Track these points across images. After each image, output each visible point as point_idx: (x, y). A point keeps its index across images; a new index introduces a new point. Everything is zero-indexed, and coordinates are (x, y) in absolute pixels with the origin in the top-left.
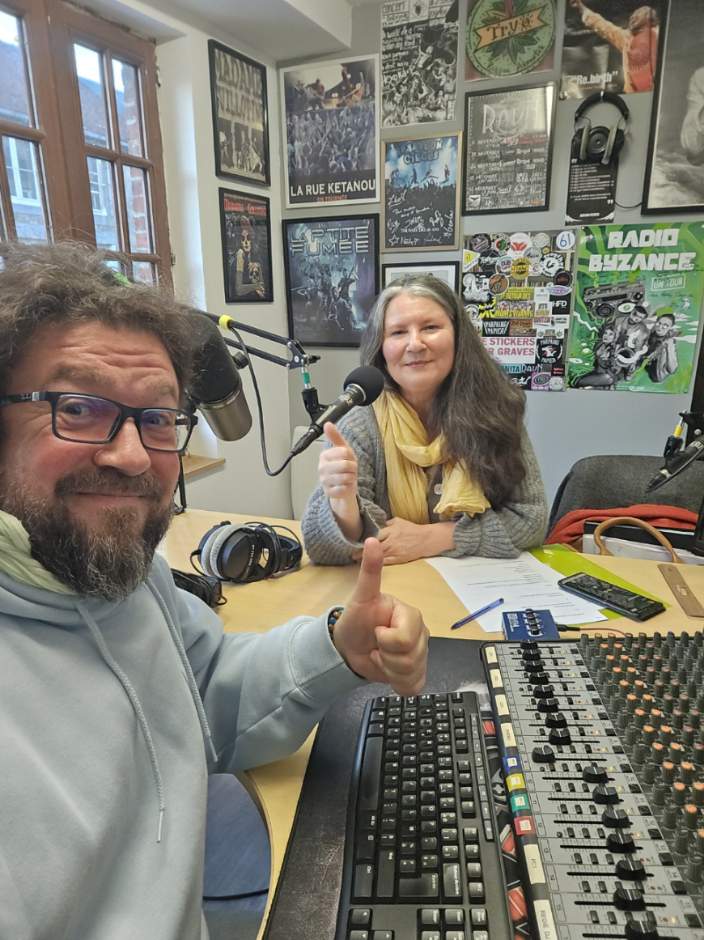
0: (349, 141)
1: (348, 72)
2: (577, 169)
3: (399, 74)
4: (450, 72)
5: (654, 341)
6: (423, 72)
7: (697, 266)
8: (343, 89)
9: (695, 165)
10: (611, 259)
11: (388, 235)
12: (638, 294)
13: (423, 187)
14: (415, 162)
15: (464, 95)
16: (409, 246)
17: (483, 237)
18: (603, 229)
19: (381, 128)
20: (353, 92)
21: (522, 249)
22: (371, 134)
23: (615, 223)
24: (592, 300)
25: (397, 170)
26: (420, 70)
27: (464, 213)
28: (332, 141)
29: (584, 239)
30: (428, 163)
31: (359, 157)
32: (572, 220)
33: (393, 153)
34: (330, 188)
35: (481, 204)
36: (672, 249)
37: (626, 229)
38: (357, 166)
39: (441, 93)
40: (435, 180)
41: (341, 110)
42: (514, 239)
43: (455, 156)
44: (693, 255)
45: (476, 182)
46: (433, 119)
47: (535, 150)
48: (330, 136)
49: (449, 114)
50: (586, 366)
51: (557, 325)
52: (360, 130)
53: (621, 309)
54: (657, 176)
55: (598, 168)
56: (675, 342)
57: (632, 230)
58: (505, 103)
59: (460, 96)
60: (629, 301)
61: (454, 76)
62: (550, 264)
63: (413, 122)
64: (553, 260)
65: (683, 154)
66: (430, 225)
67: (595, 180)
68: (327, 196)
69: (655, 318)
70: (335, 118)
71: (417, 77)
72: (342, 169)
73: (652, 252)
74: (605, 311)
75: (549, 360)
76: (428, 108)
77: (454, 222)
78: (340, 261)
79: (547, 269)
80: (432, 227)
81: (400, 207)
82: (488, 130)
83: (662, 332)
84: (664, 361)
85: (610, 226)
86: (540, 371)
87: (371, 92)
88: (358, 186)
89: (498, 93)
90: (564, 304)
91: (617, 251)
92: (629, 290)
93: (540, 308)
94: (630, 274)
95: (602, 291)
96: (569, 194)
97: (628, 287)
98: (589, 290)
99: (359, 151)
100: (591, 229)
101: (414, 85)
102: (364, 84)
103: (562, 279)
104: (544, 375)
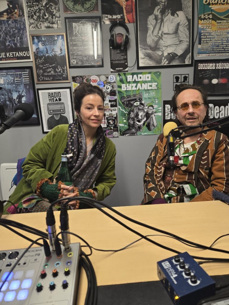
0: (15, 34)
1: (11, 4)
2: (113, 51)
3: (35, 7)
4: (57, 9)
5: (148, 115)
6: (46, 7)
7: (158, 87)
8: (9, 11)
9: (152, 51)
10: (129, 85)
11: (38, 76)
12: (140, 98)
13: (51, 56)
14: (46, 45)
15: (64, 18)
16: (49, 81)
17: (80, 77)
18: (125, 74)
19: (29, 30)
20: (14, 13)
21: (96, 82)
22: (25, 32)
23: (129, 72)
24: (124, 101)
25: (39, 48)
26: (44, 7)
27: (70, 67)
28: (6, 34)
29: (118, 78)
30: (52, 46)
31: (20, 42)
32: (113, 71)
33: (36, 40)
34: (8, 55)
35: (77, 63)
36: (149, 82)
37: (133, 74)
38: (20, 45)
39: (54, 17)
40: (56, 53)
41: (10, 20)
42: (92, 78)
43: (63, 43)
44: (156, 84)
45: (73, 54)
46: (52, 28)
48: (5, 31)
49: (59, 25)
50: (126, 127)
51: (113, 111)
52: (19, 30)
53: (135, 104)
54: (141, 55)
55: (120, 51)
56: (155, 116)
57: (134, 75)
58: (81, 23)
59: (62, 18)
60: (137, 101)
61: (59, 10)
62: (107, 88)
63: (43, 28)
64: (108, 86)
65: (149, 47)
66: (56, 72)
67: (120, 55)
68: (7, 58)
69: (147, 107)
70: (6, 24)
71: (43, 9)
72: (12, 46)
73: (143, 83)
74: (129, 105)
75: (112, 125)
76: (49, 22)
77: (67, 71)
78: (16, 87)
79: (106, 90)
80: (57, 73)
81: (43, 64)
82: (76, 34)
83: (150, 112)
84: (152, 123)
85: (127, 73)
86: (109, 130)
87: (22, 14)
88: (21, 54)
89: (78, 19)
90: (114, 103)
91: (131, 83)
92: (137, 97)
93: (106, 105)
94: (137, 91)
95: (127, 98)
96: (111, 61)
97: (136, 96)
98: (123, 98)
99: (20, 39)
100: (121, 74)
101: (42, 12)
102: (19, 10)
103: (112, 94)
104: (111, 131)
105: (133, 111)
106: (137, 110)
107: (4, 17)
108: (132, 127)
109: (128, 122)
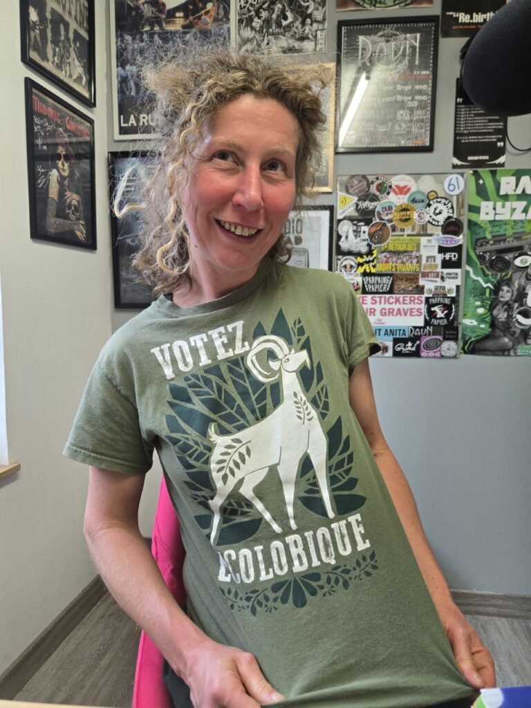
2: (463, 110)
8: (190, 8)
10: (503, 206)
15: (336, 23)
18: (494, 173)
21: (406, 193)
23: (507, 167)
24: (484, 252)
29: (473, 185)
32: (459, 163)
35: (358, 141)
37: (519, 174)
39: (308, 21)
41: (188, 33)
42: (396, 181)
46: (300, 50)
47: (417, 87)
49: (319, 44)
50: (482, 329)
53: (518, 262)
57: (524, 175)
58: (381, 36)
59: (330, 25)
60: (526, 254)
61: (323, 3)
62: (437, 211)
64: (441, 207)
67: (481, 121)
70: (179, 41)
74: (500, 265)
75: (441, 321)
76: (293, 36)
77: (326, 160)
79: (434, 217)
82: (364, 63)
85: (500, 170)
86: (429, 335)
87: (225, 14)
89: (375, 24)
90: (455, 256)
91: (510, 198)
92: (524, 242)
93: (427, 261)
94: (526, 224)
95: (495, 242)
96: (456, 135)
97: (524, 237)
98: (481, 241)
100: (482, 174)
101: (276, 9)
102: (216, 4)
103: (452, 228)
104: (435, 339)
105: (509, 282)
106: (523, 281)
107: (176, 24)
108: (504, 331)
109: (491, 315)
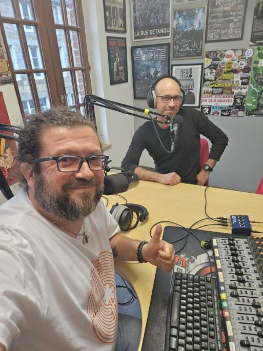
0: (159, 11)
11: (174, 52)
13: (189, 31)
14: (186, 19)
16: (183, 57)
17: (214, 52)
19: (172, 4)
21: (230, 57)
24: (258, 79)
25: (179, 23)
30: (192, 19)
31: (163, 18)
32: (252, 44)
38: (162, 22)
40: (195, 27)
42: (227, 53)
43: (204, 16)
45: (212, 27)
47: (238, 13)
48: (151, 9)
50: (254, 107)
51: (243, 90)
52: (163, 6)
62: (242, 64)
64: (243, 62)
68: (149, 36)
72: (155, 23)
75: (239, 104)
77: (202, 46)
79: (240, 66)
80: (192, 48)
86: (234, 109)
88: (162, 31)
90: (246, 81)
93: (236, 82)
98: (257, 75)
99: (163, 15)
100: (261, 48)
103: (246, 70)
104: (236, 110)
109: (258, 102)
